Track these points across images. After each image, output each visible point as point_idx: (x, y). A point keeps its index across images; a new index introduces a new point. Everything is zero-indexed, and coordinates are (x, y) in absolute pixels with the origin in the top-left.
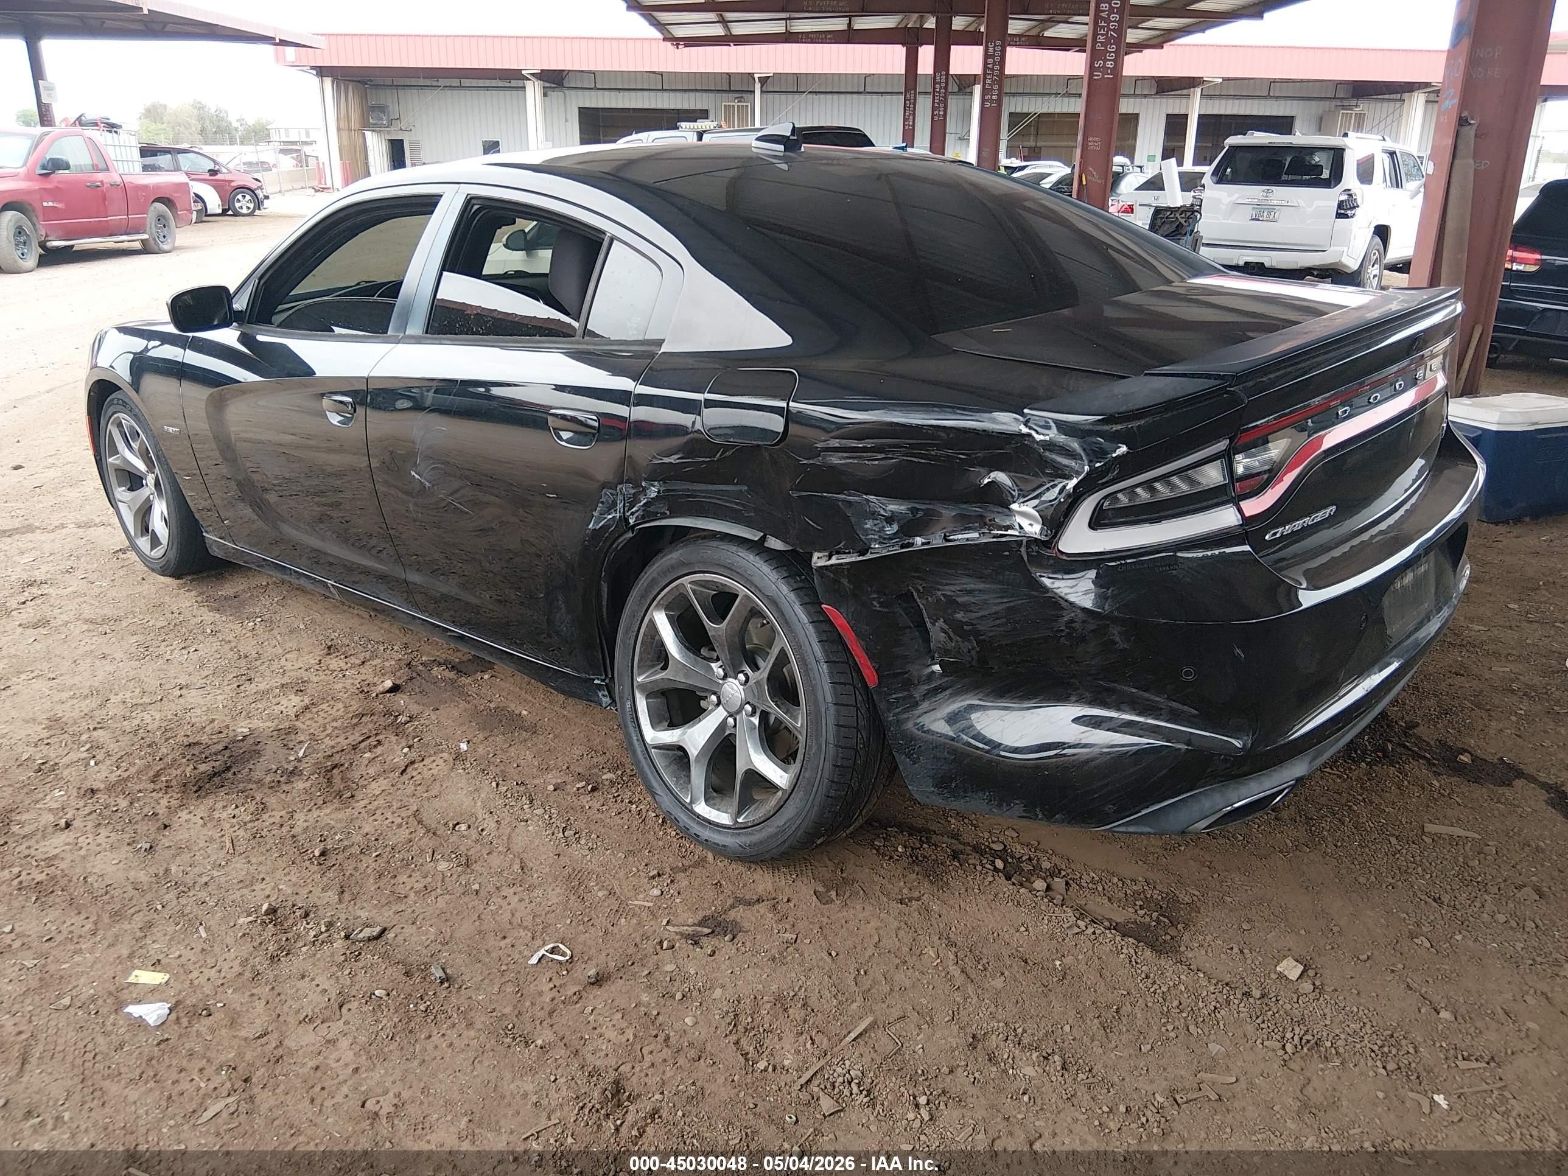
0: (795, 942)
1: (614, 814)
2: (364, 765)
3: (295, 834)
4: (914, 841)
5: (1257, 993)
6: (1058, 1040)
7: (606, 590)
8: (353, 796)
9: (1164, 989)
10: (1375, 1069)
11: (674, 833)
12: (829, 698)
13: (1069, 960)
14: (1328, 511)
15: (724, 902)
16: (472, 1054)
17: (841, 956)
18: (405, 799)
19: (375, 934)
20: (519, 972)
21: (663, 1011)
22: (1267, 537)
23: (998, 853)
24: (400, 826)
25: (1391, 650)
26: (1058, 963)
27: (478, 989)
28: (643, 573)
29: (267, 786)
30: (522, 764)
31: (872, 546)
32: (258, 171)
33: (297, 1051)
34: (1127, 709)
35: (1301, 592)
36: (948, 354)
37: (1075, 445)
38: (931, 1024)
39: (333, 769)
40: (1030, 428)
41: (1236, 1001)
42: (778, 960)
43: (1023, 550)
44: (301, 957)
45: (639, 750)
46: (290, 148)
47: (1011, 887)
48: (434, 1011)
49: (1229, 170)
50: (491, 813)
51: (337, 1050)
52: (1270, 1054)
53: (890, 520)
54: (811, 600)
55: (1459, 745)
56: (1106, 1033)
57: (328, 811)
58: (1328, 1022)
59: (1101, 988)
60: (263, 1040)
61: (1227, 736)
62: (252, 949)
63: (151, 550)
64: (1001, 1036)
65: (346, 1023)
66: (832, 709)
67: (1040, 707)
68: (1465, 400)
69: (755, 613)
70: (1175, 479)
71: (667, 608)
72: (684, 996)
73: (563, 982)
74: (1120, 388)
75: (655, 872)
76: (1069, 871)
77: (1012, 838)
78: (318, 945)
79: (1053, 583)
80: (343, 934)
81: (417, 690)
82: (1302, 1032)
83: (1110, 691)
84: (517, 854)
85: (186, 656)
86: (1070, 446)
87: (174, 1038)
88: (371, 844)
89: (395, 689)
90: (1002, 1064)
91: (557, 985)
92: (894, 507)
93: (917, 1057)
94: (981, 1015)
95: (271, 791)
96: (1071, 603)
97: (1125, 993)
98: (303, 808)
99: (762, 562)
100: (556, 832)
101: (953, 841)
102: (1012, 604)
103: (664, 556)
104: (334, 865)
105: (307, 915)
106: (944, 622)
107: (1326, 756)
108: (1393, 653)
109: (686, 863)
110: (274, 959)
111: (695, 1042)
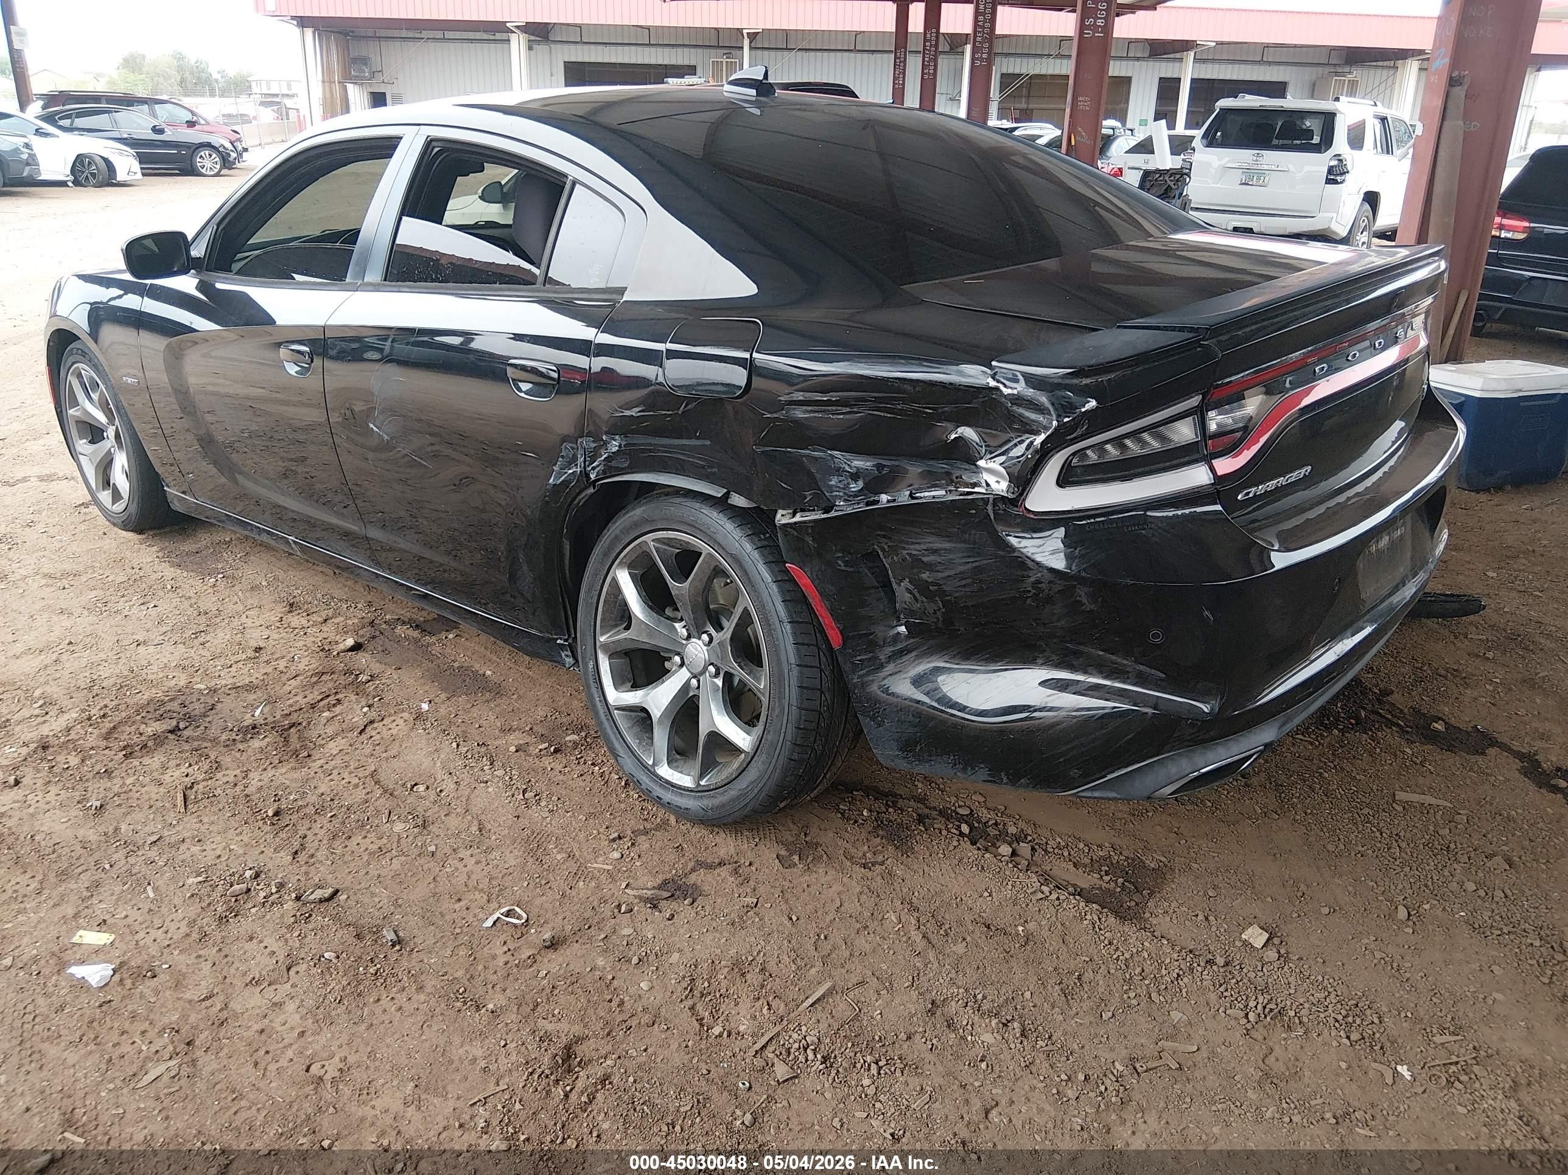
0: (756, 906)
1: (576, 776)
2: (322, 725)
3: (249, 793)
4: (879, 805)
5: (1220, 961)
6: (1018, 1007)
7: (568, 547)
8: (309, 756)
9: (1127, 956)
10: (1339, 1039)
11: (637, 795)
12: (792, 660)
13: (1032, 926)
14: (1303, 471)
15: (685, 865)
16: (420, 1018)
17: (802, 921)
18: (363, 759)
19: (326, 895)
20: (473, 935)
21: (618, 975)
22: (1239, 497)
23: (965, 817)
24: (356, 786)
25: (1365, 614)
26: (1020, 928)
27: (430, 952)
28: (606, 531)
29: (222, 744)
30: (484, 725)
31: (837, 503)
32: (238, 124)
33: (242, 1014)
34: (1094, 672)
35: (1273, 554)
36: (916, 304)
37: (1043, 399)
38: (890, 989)
39: (290, 728)
40: (998, 381)
41: (1199, 969)
42: (737, 924)
43: (990, 508)
44: (250, 919)
45: (602, 711)
46: (270, 101)
47: (976, 852)
48: (384, 974)
49: (1219, 134)
50: (450, 774)
51: (284, 1013)
52: (1233, 1022)
53: (855, 477)
54: (775, 560)
55: (1433, 713)
56: (1068, 1001)
57: (284, 770)
58: (1292, 991)
59: (1064, 955)
60: (208, 1003)
61: (1195, 700)
62: (200, 910)
63: (113, 505)
64: (960, 1002)
65: (294, 986)
66: (795, 671)
67: (1006, 670)
68: (1449, 367)
69: (718, 572)
70: (1146, 436)
71: (630, 567)
72: (640, 960)
73: (517, 945)
74: (1091, 340)
75: (616, 835)
76: (1035, 836)
77: (979, 803)
78: (268, 906)
79: (1020, 542)
80: (294, 895)
81: (380, 649)
82: (1266, 1001)
83: (1077, 654)
84: (475, 816)
85: (145, 612)
86: (1038, 400)
87: (117, 999)
88: (326, 804)
89: (357, 647)
90: (961, 1031)
91: (512, 948)
92: (860, 463)
93: (874, 1023)
94: (942, 981)
95: (226, 749)
96: (1038, 563)
97: (1088, 959)
98: (258, 767)
99: (725, 519)
100: (516, 793)
101: (920, 805)
102: (977, 564)
103: (627, 512)
104: (287, 825)
105: (257, 875)
106: (910, 582)
107: (1297, 721)
108: (1365, 618)
109: (648, 826)
110: (222, 920)
111: (650, 1006)
